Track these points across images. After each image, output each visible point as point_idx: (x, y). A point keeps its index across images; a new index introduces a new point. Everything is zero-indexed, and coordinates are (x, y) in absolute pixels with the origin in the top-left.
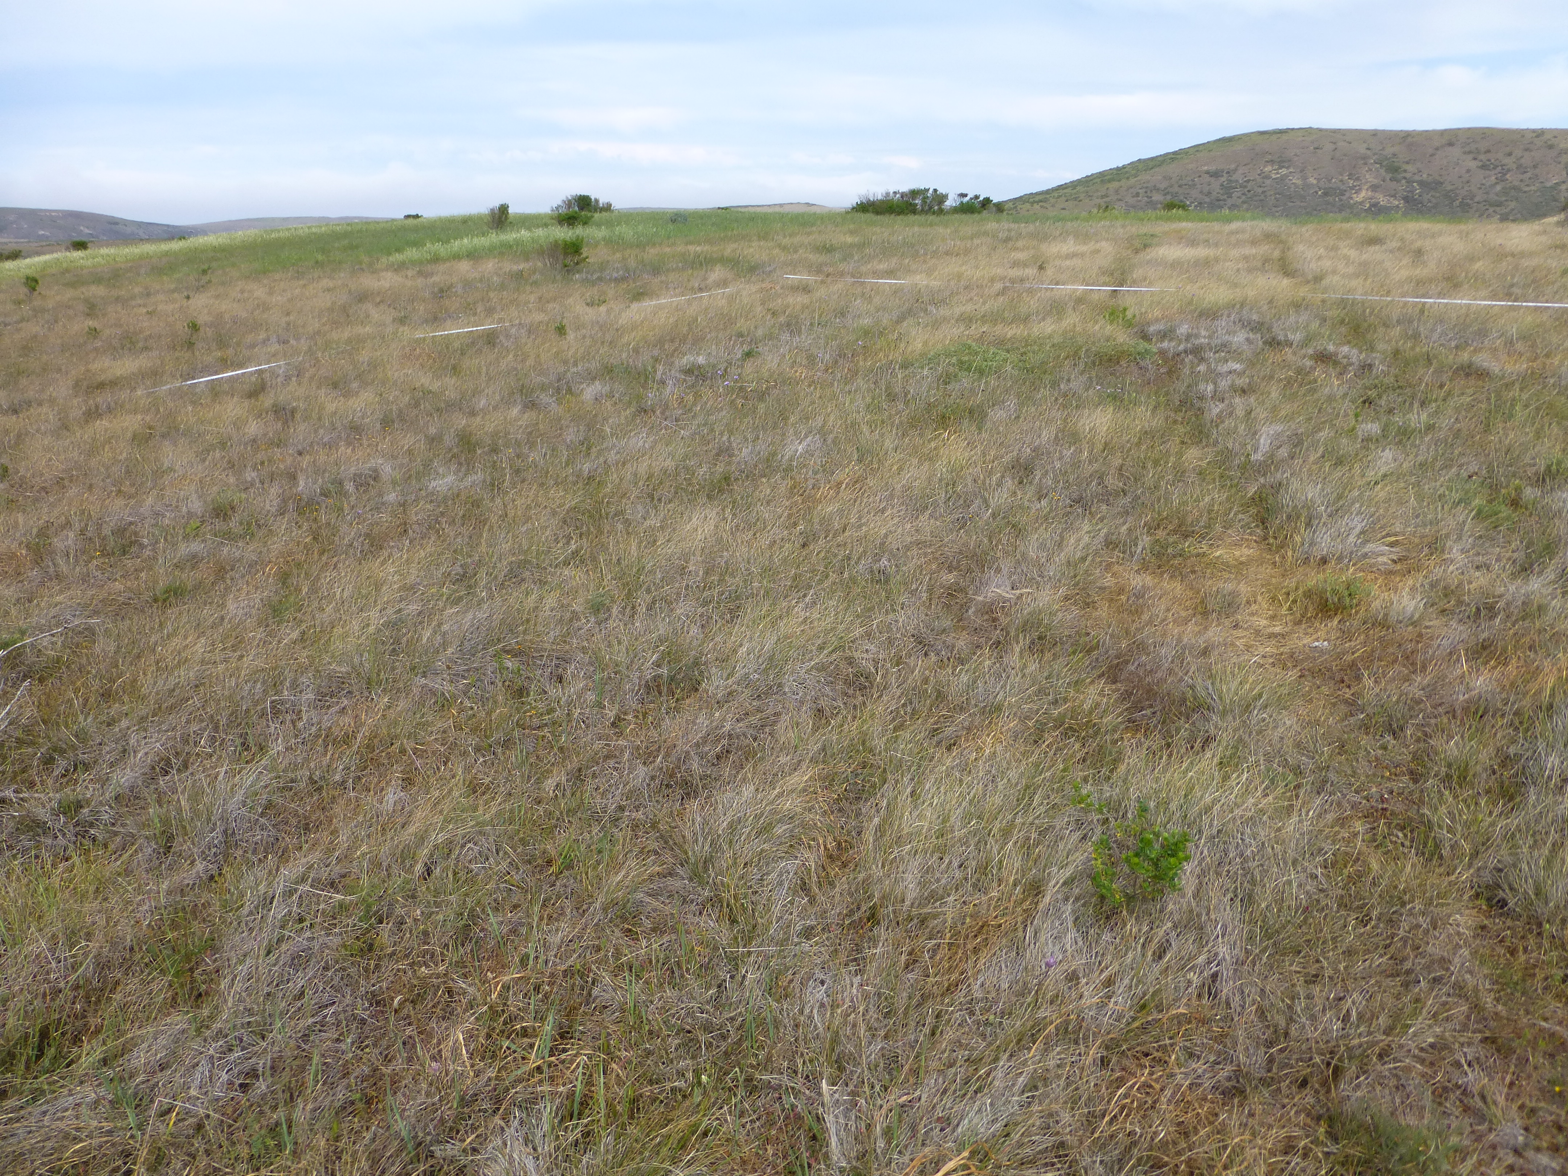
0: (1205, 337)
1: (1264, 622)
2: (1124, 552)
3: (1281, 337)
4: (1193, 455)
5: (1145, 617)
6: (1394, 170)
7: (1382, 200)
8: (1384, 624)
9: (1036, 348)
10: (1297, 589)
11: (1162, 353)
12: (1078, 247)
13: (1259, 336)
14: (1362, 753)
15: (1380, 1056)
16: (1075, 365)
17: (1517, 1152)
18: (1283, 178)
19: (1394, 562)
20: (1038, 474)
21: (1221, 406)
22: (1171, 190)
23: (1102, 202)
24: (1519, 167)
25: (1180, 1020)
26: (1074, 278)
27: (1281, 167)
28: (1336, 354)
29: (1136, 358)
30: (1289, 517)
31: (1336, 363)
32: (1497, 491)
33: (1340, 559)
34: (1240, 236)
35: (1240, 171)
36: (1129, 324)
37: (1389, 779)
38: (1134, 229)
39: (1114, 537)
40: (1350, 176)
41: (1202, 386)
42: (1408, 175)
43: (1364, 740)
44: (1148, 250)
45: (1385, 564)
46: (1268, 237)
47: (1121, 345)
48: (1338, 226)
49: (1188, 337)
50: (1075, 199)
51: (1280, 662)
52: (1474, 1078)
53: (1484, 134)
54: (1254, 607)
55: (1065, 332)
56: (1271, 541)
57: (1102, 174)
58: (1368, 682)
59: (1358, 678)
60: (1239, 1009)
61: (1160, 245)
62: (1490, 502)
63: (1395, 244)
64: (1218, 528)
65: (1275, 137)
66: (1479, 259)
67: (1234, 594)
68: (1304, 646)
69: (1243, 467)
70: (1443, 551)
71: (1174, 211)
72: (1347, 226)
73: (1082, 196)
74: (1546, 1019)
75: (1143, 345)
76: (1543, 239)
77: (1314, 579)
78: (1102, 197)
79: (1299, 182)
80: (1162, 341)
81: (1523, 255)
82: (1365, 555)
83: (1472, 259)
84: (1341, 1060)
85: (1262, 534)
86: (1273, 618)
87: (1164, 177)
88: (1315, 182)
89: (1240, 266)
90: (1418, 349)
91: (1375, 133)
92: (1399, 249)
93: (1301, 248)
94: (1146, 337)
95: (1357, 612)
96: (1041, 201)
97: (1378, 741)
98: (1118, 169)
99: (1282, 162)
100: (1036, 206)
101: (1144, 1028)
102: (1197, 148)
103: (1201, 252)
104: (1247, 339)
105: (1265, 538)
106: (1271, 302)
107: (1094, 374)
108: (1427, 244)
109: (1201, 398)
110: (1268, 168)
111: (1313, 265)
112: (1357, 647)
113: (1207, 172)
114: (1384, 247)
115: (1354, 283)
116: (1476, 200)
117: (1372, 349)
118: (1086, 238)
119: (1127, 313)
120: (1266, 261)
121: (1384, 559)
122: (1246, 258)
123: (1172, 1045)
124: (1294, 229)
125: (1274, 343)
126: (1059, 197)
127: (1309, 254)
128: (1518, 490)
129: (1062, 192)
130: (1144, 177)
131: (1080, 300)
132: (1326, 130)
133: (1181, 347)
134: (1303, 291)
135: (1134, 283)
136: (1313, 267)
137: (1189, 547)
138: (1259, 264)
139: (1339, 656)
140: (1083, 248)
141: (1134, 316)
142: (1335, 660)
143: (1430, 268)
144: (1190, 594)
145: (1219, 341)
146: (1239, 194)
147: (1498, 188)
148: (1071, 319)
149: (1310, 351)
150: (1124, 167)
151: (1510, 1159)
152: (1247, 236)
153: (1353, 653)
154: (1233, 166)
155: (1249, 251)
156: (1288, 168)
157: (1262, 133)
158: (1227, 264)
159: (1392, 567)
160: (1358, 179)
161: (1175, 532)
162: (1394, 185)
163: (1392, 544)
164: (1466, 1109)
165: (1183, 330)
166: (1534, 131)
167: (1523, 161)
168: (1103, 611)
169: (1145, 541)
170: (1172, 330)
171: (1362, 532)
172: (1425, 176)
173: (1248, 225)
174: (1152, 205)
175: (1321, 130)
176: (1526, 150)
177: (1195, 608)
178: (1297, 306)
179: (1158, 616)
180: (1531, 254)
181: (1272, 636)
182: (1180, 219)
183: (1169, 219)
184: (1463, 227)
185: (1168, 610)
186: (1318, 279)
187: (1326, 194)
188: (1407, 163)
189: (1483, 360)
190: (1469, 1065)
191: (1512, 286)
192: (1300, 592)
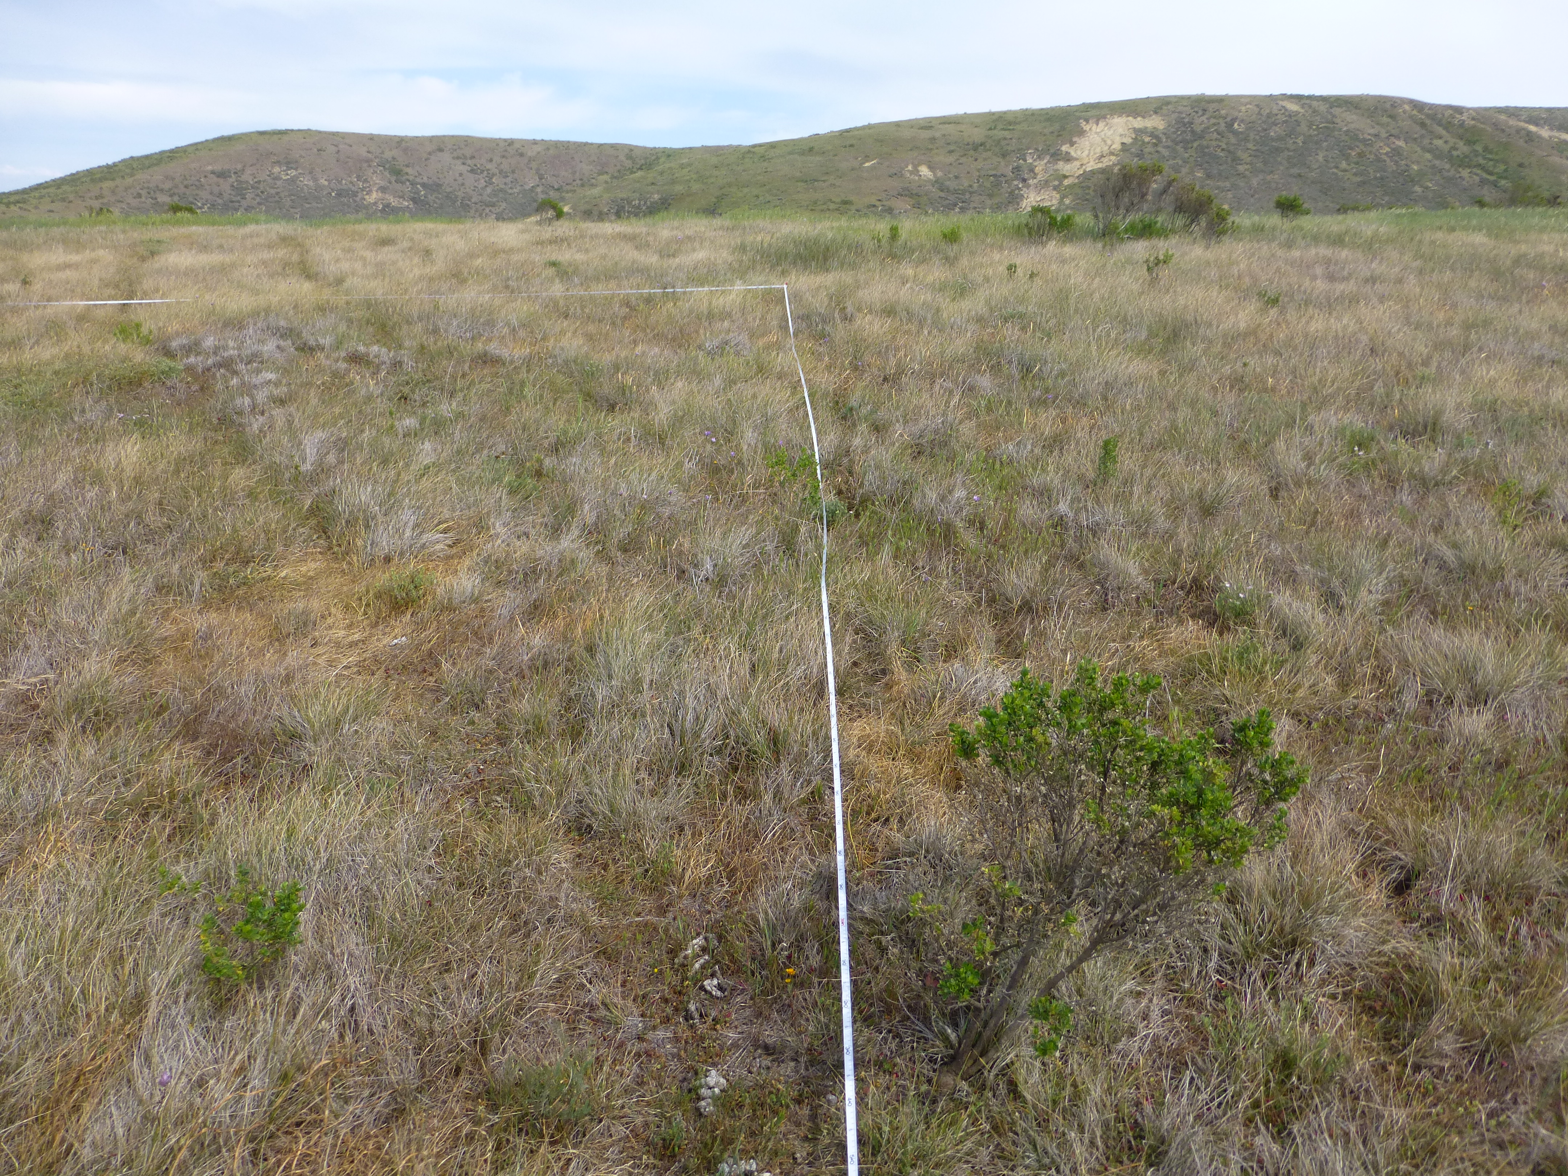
0: (234, 348)
1: (342, 633)
2: (181, 594)
3: (312, 342)
4: (239, 476)
5: (217, 658)
6: (397, 172)
7: (394, 202)
8: (449, 608)
9: (32, 377)
10: (368, 592)
11: (189, 369)
12: (69, 257)
13: (289, 342)
14: (454, 733)
15: (517, 1013)
16: (87, 393)
17: (640, 1039)
18: (293, 180)
19: (450, 546)
20: (61, 524)
21: (261, 419)
22: (176, 191)
23: (96, 204)
24: (501, 172)
25: (324, 1072)
26: (72, 292)
27: (289, 169)
28: (368, 355)
29: (161, 378)
30: (347, 522)
31: (368, 363)
32: (522, 465)
33: (402, 554)
34: (256, 240)
35: (248, 171)
36: (146, 341)
37: (481, 751)
38: (135, 235)
39: (165, 580)
40: (359, 178)
41: (238, 402)
42: (411, 178)
43: (454, 721)
44: (156, 258)
45: (443, 550)
46: (284, 240)
47: (140, 364)
48: (350, 228)
49: (216, 350)
50: (63, 200)
51: (363, 668)
52: (597, 993)
53: (466, 141)
54: (330, 621)
55: (67, 356)
56: (336, 549)
57: (90, 173)
58: (445, 666)
59: (438, 665)
60: (382, 1031)
61: (170, 251)
62: (518, 476)
63: (406, 244)
64: (279, 548)
65: (276, 137)
66: (478, 256)
67: (306, 612)
68: (385, 646)
69: (296, 479)
70: (488, 529)
71: (179, 214)
72: (360, 228)
73: (71, 197)
74: (638, 915)
75: (166, 363)
76: (527, 236)
77: (382, 578)
78: (97, 198)
79: (311, 183)
80: (188, 357)
81: (511, 250)
82: (423, 546)
83: (472, 255)
84: (483, 1034)
85: (325, 544)
86: (350, 626)
87: (167, 177)
88: (326, 183)
89: (260, 271)
90: (439, 344)
91: (372, 138)
92: (410, 249)
93: (318, 250)
94: (168, 353)
95: (425, 602)
96: (18, 202)
97: (465, 718)
98: (108, 167)
99: (289, 164)
100: (12, 207)
101: (289, 1100)
102: (196, 147)
103: (215, 258)
104: (278, 347)
105: (330, 548)
106: (296, 307)
107: (112, 400)
108: (433, 243)
109: (240, 413)
110: (276, 170)
111: (332, 268)
112: (431, 635)
113: (213, 172)
114: (397, 248)
115: (373, 284)
116: (473, 200)
117: (400, 346)
118: (79, 246)
119: (143, 329)
120: (286, 265)
121: (438, 547)
122: (264, 263)
123: (323, 1100)
124: (310, 231)
125: (307, 349)
126: (41, 197)
127: (327, 257)
128: (540, 462)
129: (44, 192)
130: (141, 176)
131: (82, 318)
132: (325, 133)
133: (210, 362)
134: (326, 294)
135: (145, 295)
136: (333, 270)
137: (251, 573)
138: (279, 270)
139: (418, 648)
140: (75, 258)
141: (151, 332)
142: (415, 652)
143: (439, 266)
144: (261, 622)
145: (249, 352)
146: (252, 196)
147: (489, 190)
148: (75, 341)
149: (343, 354)
150: (115, 165)
151: (637, 1047)
152: (262, 240)
153: (429, 642)
154: (239, 167)
155: (266, 255)
156: (296, 169)
157: (262, 133)
158: (245, 270)
159: (450, 552)
160: (366, 181)
161: (233, 560)
162: (399, 186)
163: (445, 531)
164: (596, 1021)
165: (209, 342)
166: (505, 140)
167: (502, 167)
168: (169, 664)
169: (201, 576)
170: (197, 343)
171: (416, 525)
172: (425, 178)
173: (262, 228)
174: (157, 207)
175: (320, 132)
176: (503, 157)
177: (270, 636)
178: (322, 309)
179: (231, 654)
180: (519, 250)
181: (352, 645)
182: (189, 223)
183: (179, 223)
184: (461, 227)
185: (242, 645)
186: (339, 281)
187: (339, 195)
188: (407, 166)
189: (494, 348)
190: (590, 983)
191: (508, 279)
192: (371, 593)
